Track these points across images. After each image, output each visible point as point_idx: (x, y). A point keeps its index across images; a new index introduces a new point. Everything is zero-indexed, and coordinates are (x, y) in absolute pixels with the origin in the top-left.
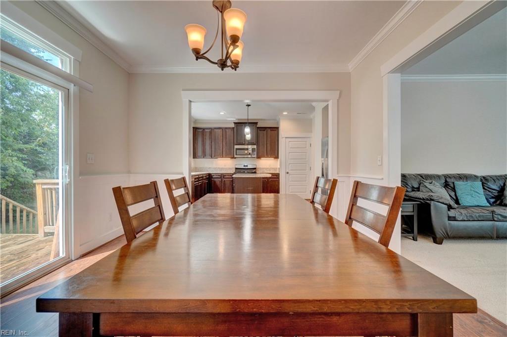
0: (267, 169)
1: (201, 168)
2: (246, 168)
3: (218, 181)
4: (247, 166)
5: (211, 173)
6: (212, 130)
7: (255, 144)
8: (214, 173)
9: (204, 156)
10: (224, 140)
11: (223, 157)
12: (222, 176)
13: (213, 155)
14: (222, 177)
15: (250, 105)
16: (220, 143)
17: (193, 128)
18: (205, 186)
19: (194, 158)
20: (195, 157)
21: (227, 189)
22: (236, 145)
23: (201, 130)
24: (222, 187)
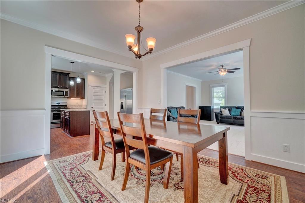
0: (75, 105)
2: (59, 105)
4: (59, 103)
7: (67, 89)
15: (73, 63)
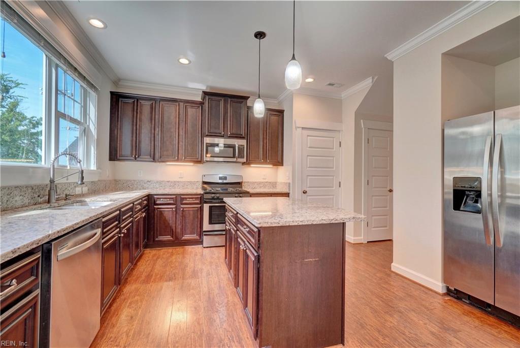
1: (127, 181)
2: (225, 181)
3: (168, 211)
4: (226, 178)
5: (153, 192)
6: (155, 102)
7: (243, 138)
8: (160, 192)
9: (137, 155)
10: (182, 125)
11: (178, 160)
12: (178, 199)
13: (157, 155)
14: (179, 203)
16: (172, 130)
17: (112, 93)
18: (137, 229)
19: (111, 159)
20: (114, 156)
21: (189, 226)
22: (207, 136)
23: (131, 101)
24: (178, 222)
